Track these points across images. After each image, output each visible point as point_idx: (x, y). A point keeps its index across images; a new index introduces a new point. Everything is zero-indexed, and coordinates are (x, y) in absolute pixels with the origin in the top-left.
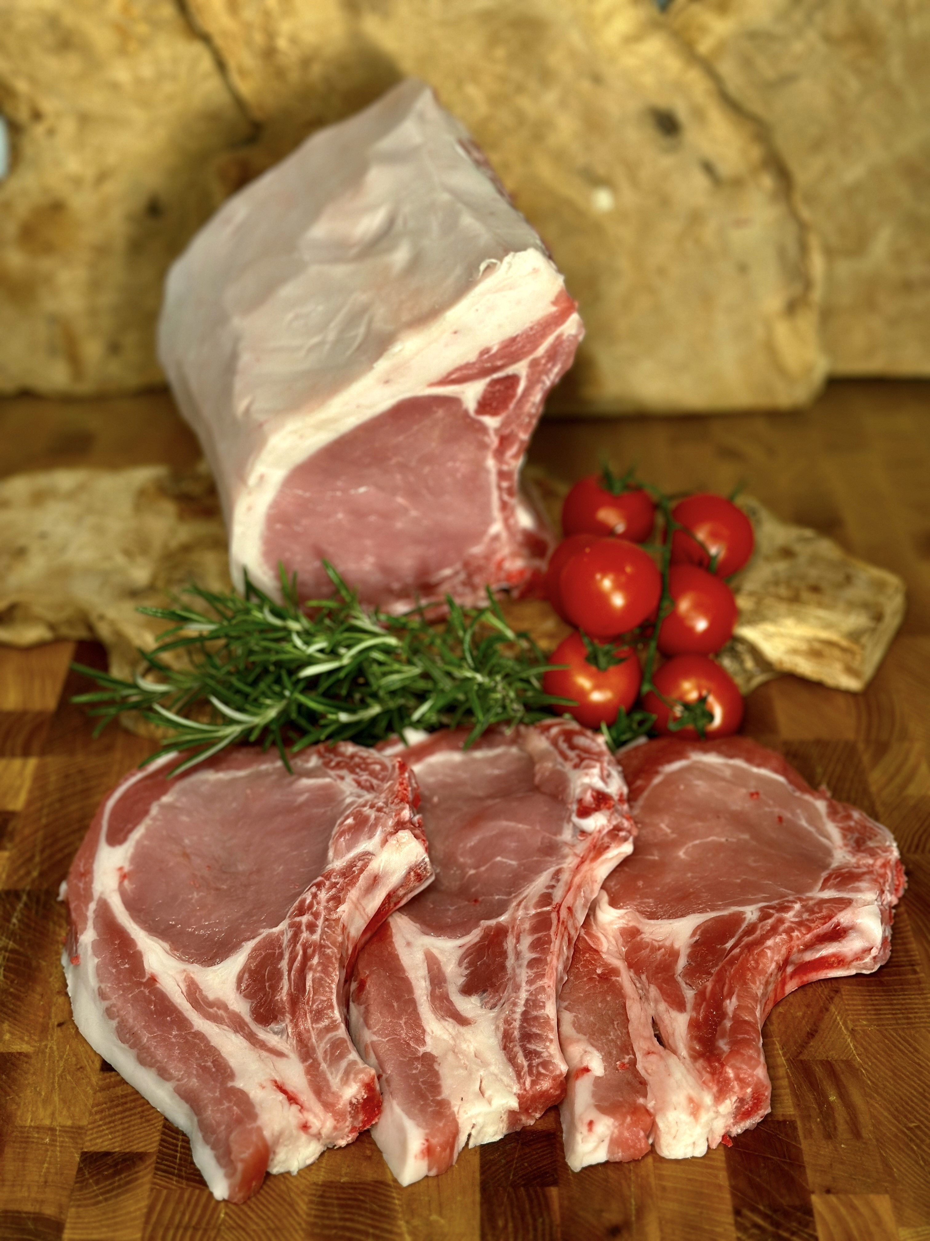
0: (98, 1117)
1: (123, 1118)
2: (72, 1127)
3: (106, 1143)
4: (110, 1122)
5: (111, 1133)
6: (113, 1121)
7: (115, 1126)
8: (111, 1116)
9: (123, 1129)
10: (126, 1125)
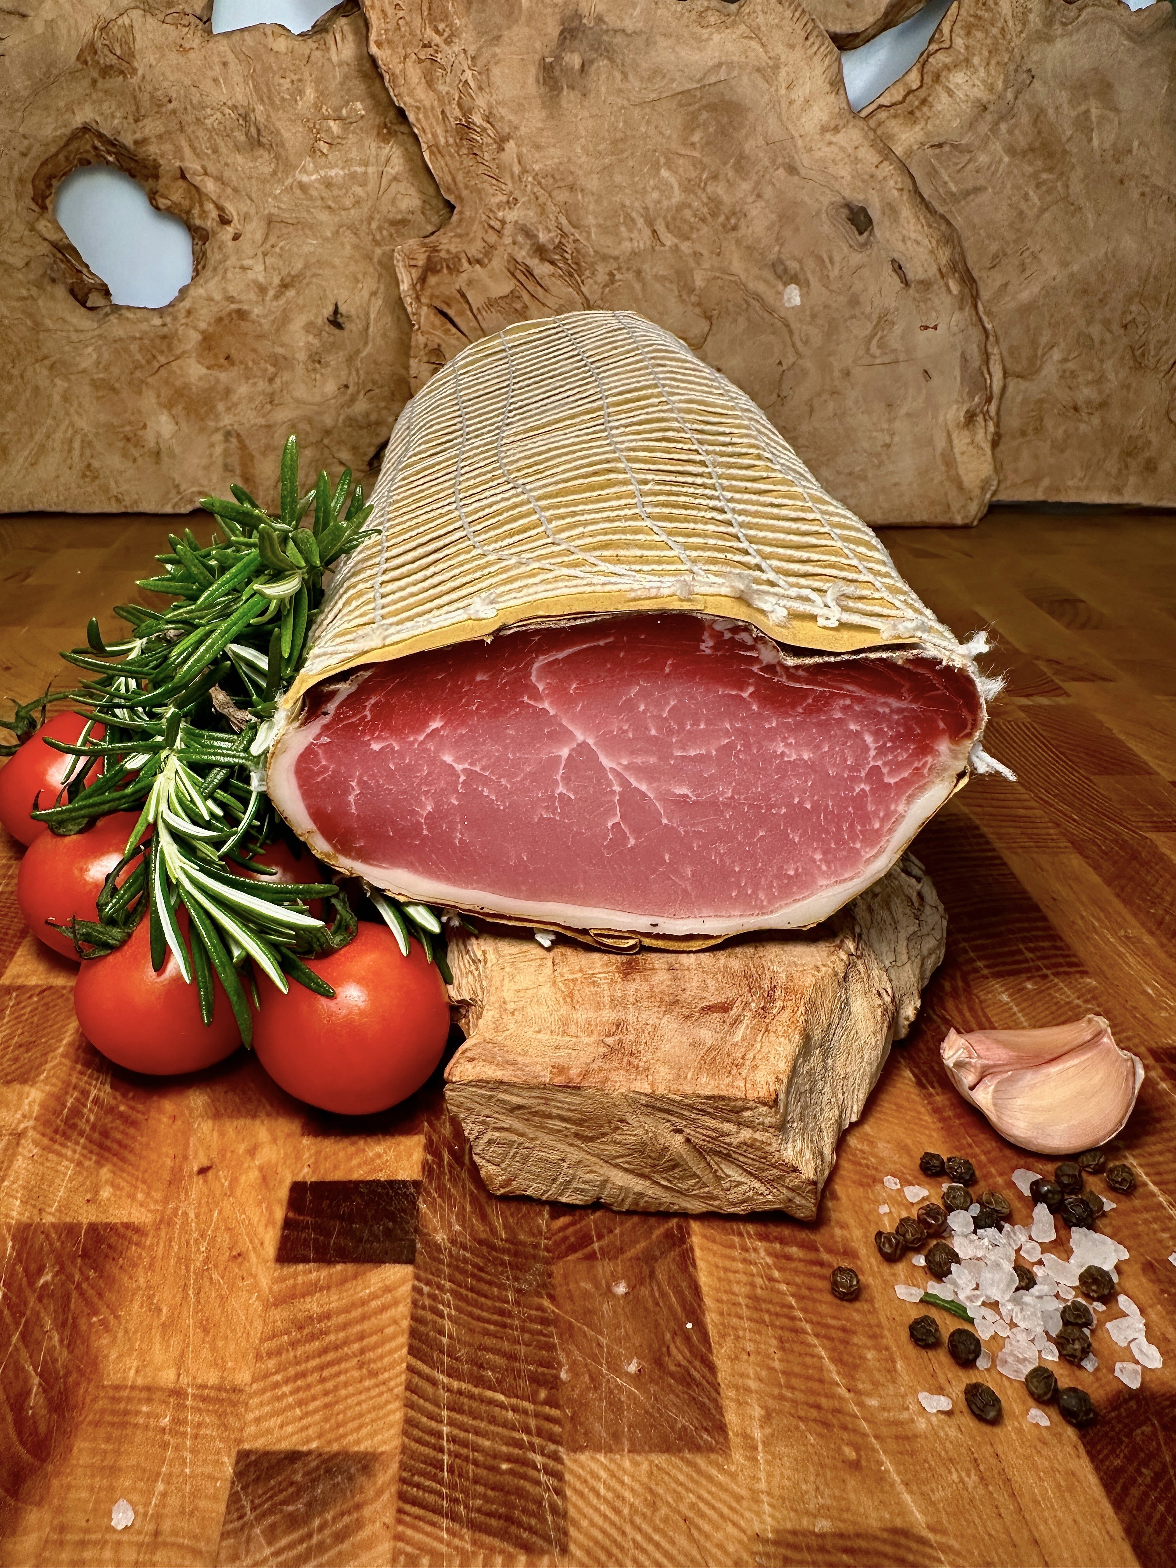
0: (271, 1364)
1: (321, 1368)
2: (220, 1388)
3: (290, 1429)
4: (297, 1376)
5: (300, 1403)
6: (303, 1375)
7: (309, 1387)
8: (297, 1361)
9: (326, 1393)
10: (330, 1385)
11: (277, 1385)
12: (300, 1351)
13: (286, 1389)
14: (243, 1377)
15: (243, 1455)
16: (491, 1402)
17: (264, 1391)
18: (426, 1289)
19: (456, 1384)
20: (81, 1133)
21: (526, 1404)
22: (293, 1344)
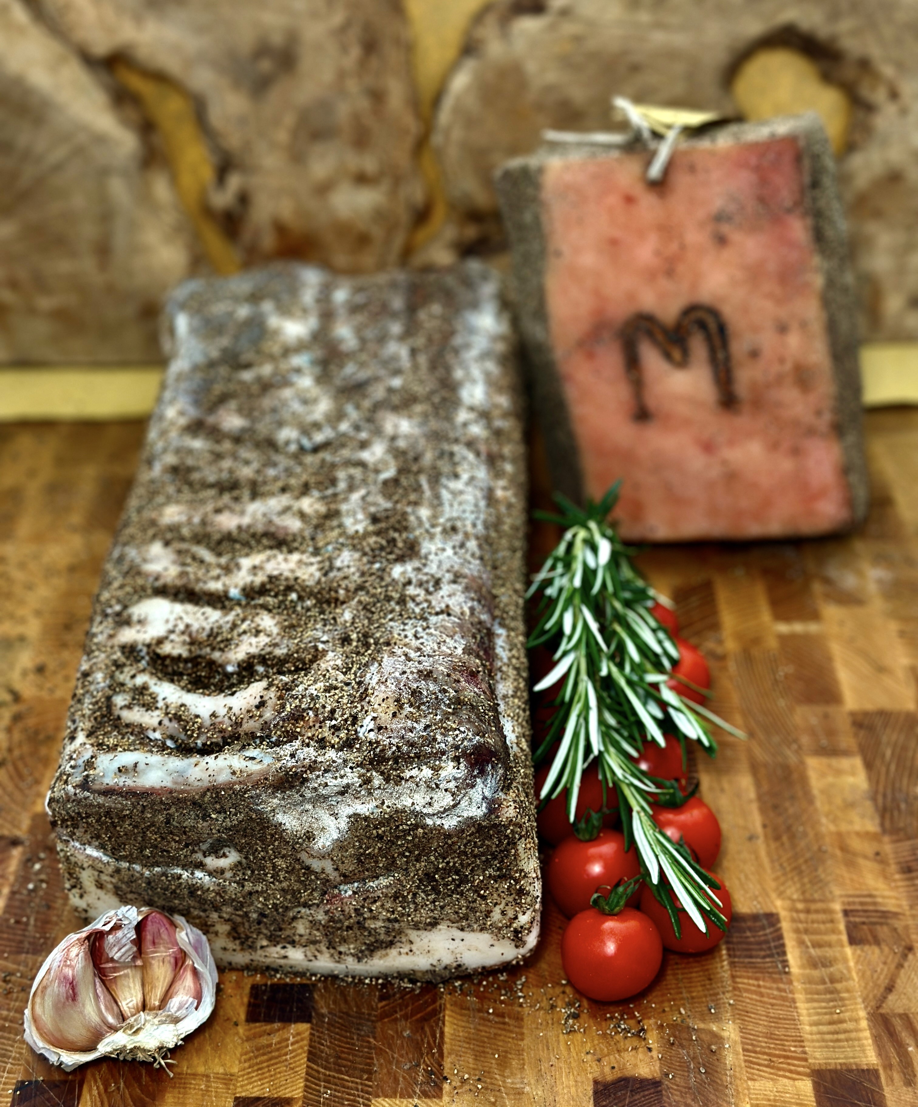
11: (249, 1073)
12: (258, 1060)
13: (254, 1074)
14: (235, 1070)
15: (236, 1099)
16: (343, 1079)
17: (243, 1076)
18: (317, 1034)
19: (328, 1073)
21: (358, 1081)
22: (256, 1057)
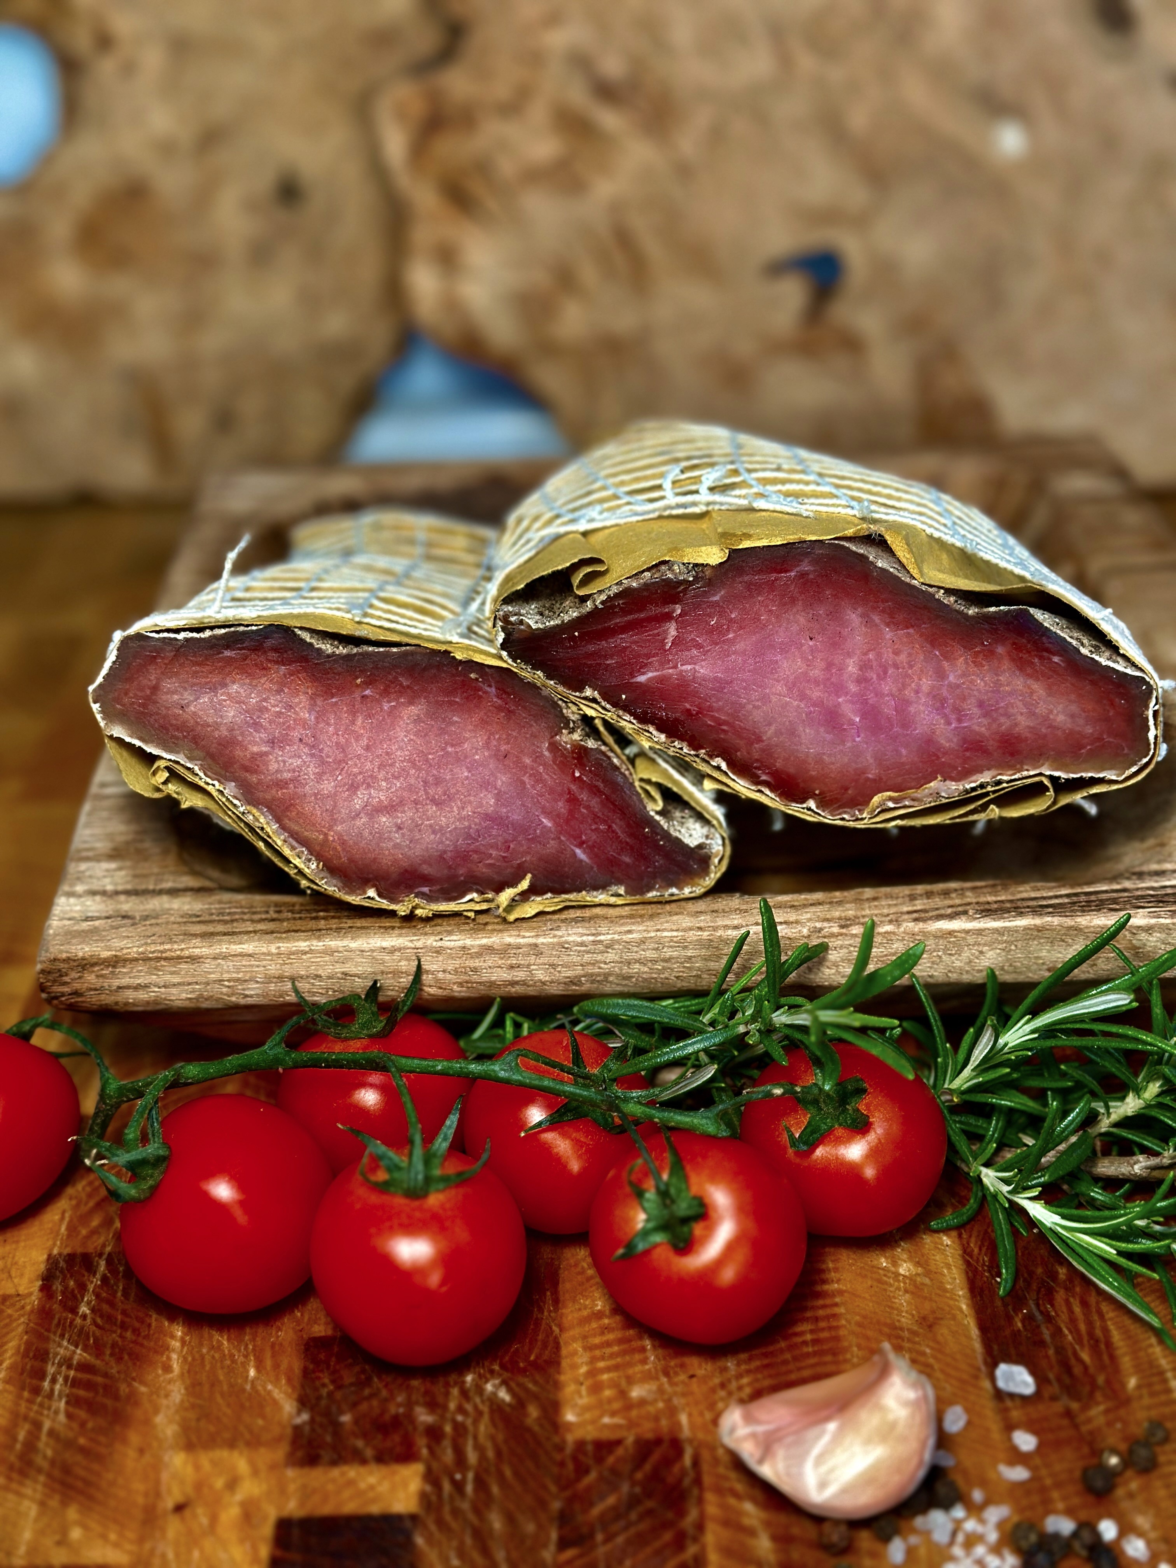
20: (39, 1470)
